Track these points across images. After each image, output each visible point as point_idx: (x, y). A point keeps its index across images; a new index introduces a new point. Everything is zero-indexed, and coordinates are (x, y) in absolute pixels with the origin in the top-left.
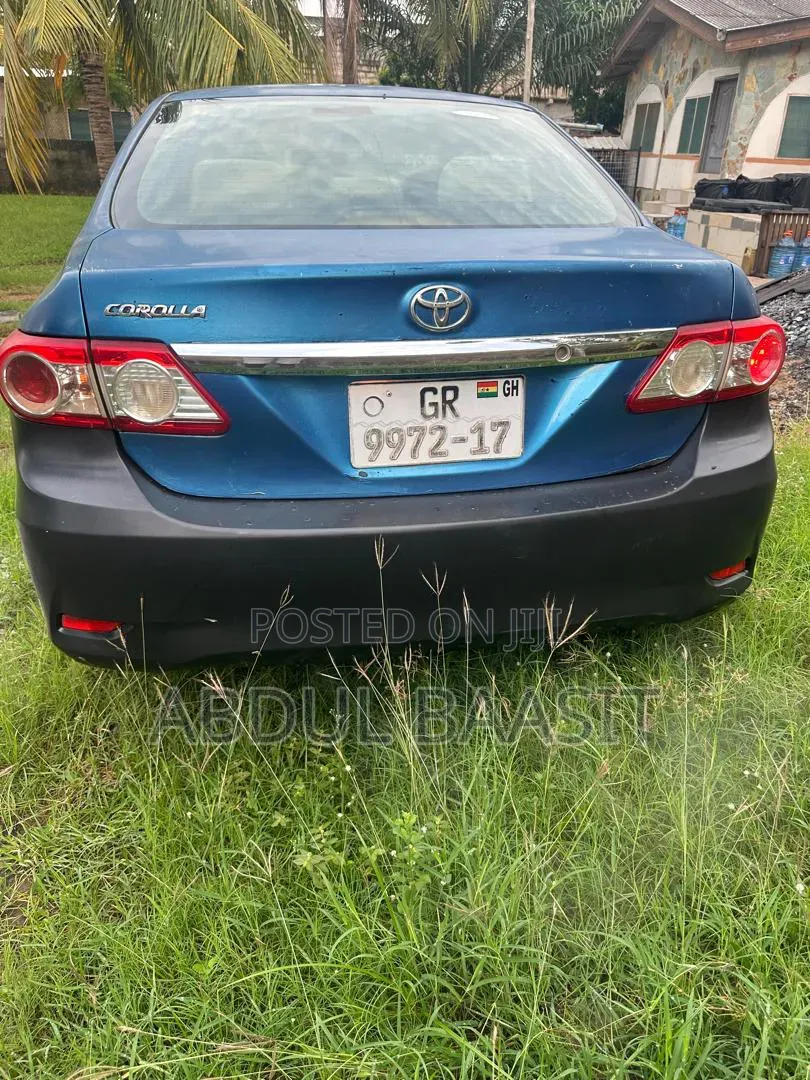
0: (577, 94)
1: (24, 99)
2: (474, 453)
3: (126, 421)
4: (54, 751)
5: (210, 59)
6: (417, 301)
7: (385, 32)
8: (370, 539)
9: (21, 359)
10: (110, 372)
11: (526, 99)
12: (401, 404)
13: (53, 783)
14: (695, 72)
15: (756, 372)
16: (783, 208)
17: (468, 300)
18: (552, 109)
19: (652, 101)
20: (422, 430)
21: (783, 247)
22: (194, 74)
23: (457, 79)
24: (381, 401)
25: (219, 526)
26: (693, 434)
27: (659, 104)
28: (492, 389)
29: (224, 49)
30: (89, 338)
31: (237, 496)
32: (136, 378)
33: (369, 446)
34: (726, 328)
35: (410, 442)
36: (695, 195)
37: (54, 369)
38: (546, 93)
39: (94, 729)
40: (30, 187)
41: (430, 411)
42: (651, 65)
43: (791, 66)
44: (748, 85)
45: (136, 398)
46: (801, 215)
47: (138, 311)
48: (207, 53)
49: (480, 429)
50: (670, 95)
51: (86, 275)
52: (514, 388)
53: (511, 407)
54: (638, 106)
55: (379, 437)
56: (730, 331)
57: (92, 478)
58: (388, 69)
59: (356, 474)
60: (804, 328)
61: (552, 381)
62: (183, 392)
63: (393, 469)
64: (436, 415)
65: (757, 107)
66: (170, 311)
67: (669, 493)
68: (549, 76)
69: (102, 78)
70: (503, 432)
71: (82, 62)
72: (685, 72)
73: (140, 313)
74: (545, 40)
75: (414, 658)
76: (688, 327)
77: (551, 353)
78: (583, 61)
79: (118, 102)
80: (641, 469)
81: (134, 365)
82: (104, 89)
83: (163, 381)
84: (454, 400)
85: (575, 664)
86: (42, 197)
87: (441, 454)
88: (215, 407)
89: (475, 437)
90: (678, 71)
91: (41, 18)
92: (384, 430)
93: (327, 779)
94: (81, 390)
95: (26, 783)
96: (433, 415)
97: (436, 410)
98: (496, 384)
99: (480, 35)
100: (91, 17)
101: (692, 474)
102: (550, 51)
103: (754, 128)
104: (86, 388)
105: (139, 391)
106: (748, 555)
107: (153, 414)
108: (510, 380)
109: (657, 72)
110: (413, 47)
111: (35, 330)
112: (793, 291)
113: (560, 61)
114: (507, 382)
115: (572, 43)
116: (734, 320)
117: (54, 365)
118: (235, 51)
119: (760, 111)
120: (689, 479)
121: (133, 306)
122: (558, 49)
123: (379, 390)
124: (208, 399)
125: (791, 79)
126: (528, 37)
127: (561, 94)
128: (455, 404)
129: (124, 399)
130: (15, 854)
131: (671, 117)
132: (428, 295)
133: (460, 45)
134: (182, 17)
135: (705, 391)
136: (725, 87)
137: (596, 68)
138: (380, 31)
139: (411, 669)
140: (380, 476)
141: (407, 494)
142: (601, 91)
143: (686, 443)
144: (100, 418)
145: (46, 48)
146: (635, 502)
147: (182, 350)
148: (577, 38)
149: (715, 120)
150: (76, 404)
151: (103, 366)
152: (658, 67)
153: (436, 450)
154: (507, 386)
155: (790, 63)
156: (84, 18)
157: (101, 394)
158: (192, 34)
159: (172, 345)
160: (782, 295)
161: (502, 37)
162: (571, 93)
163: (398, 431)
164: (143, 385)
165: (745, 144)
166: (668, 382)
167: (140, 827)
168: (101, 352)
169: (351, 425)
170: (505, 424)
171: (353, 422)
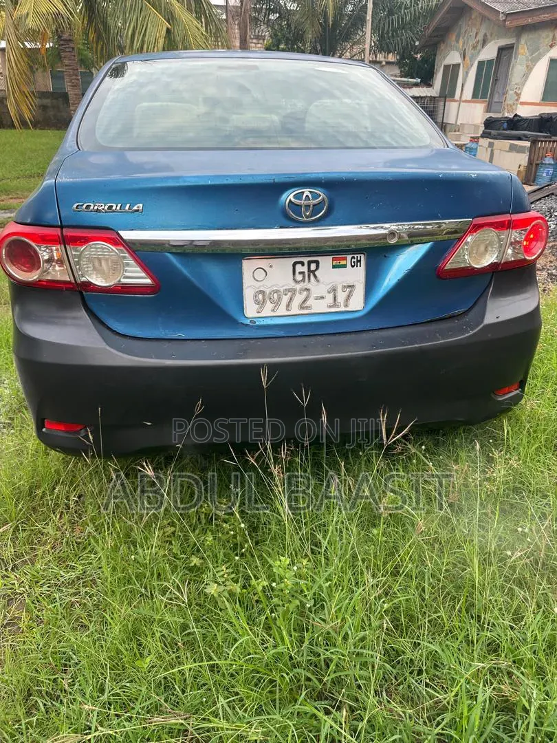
0: (402, 58)
1: (20, 62)
2: (330, 307)
3: (89, 284)
4: (40, 513)
5: (147, 34)
6: (290, 201)
7: (269, 15)
8: (257, 367)
9: (14, 241)
10: (76, 251)
11: (367, 60)
12: (279, 273)
13: (40, 535)
14: (484, 42)
15: (527, 250)
16: (546, 137)
17: (326, 199)
18: (384, 68)
19: (455, 63)
20: (293, 291)
21: (546, 164)
22: (137, 45)
23: (319, 47)
24: (265, 271)
25: (151, 358)
26: (483, 294)
27: (460, 64)
28: (343, 262)
29: (157, 27)
30: (62, 227)
31: (165, 337)
32: (95, 255)
33: (257, 302)
34: (507, 219)
35: (285, 299)
36: (483, 129)
37: (38, 249)
38: (380, 57)
39: (68, 498)
40: (24, 124)
41: (299, 277)
42: (454, 38)
43: (551, 37)
44: (521, 51)
45: (94, 268)
47: (96, 208)
48: (146, 30)
49: (334, 290)
50: (467, 58)
51: (60, 183)
52: (358, 261)
53: (356, 274)
54: (445, 66)
55: (264, 296)
56: (509, 221)
57: (66, 325)
58: (271, 41)
59: (248, 322)
61: (385, 256)
62: (128, 265)
63: (274, 319)
64: (303, 280)
65: (527, 66)
66: (118, 208)
67: (467, 335)
68: (383, 45)
69: (73, 48)
70: (351, 292)
71: (59, 37)
72: (478, 42)
73: (98, 209)
74: (380, 20)
75: (288, 450)
76: (479, 218)
77: (384, 237)
78: (406, 35)
79: (84, 65)
80: (447, 318)
81: (93, 246)
82: (75, 56)
83: (113, 257)
84: (316, 270)
85: (400, 454)
86: (32, 131)
87: (307, 308)
88: (151, 278)
89: (331, 295)
90: (472, 42)
91: (31, 6)
92: (267, 292)
93: (228, 533)
94: (57, 263)
95: (22, 535)
96: (301, 281)
97: (304, 277)
98: (345, 259)
99: (335, 17)
100: (65, 5)
101: (482, 322)
102: (383, 29)
103: (526, 81)
104: (60, 262)
105: (97, 264)
106: (521, 378)
107: (106, 278)
108: (355, 256)
109: (458, 42)
110: (288, 25)
111: (25, 222)
112: (553, 194)
113: (390, 35)
114: (353, 257)
115: (399, 22)
116: (512, 214)
117: (38, 246)
118: (165, 29)
119: (529, 69)
120: (480, 325)
121: (92, 205)
122: (389, 27)
123: (263, 263)
124: (148, 273)
125: (551, 46)
126: (368, 18)
127: (391, 58)
128: (317, 273)
129: (87, 269)
130: (14, 584)
131: (467, 73)
132: (298, 196)
133: (321, 24)
134: (128, 5)
135: (492, 263)
136: (505, 52)
137: (415, 40)
138: (266, 14)
139: (286, 457)
140: (265, 323)
141: (284, 335)
142: (419, 56)
143: (478, 299)
144: (70, 283)
145: (34, 27)
146: (443, 341)
147: (126, 235)
148: (402, 19)
149: (498, 75)
150: (53, 273)
151: (72, 246)
152: (459, 39)
153: (304, 306)
154: (353, 260)
155: (551, 35)
156: (61, 7)
157: (70, 266)
158: (135, 17)
159: (119, 232)
160: (545, 197)
161: (350, 18)
162: (398, 58)
163: (277, 291)
164: (99, 260)
165: (519, 92)
166: (466, 257)
167: (99, 566)
168: (71, 236)
169: (244, 288)
170: (352, 287)
171: (245, 285)
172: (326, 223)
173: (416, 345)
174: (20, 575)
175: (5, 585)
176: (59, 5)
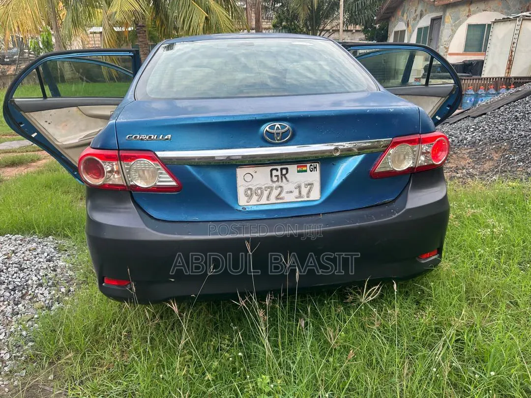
0: (366, 27)
1: (110, 41)
2: (297, 198)
3: (135, 187)
4: (101, 344)
5: (193, 21)
6: (267, 130)
7: (275, 4)
8: (242, 240)
9: (89, 159)
10: (128, 165)
11: (341, 31)
12: (261, 176)
13: (99, 360)
14: (421, 16)
15: (435, 157)
16: (468, 76)
17: (291, 129)
18: (355, 34)
19: (402, 30)
20: (271, 188)
22: (186, 28)
23: (308, 23)
24: (252, 175)
25: (176, 234)
26: (405, 188)
27: (405, 30)
28: (304, 169)
29: (199, 17)
30: (119, 150)
31: (186, 220)
32: (139, 167)
33: (246, 195)
34: (417, 137)
35: (266, 193)
36: (423, 72)
37: (103, 164)
38: (351, 27)
39: (121, 333)
40: (111, 79)
41: (275, 179)
42: (400, 13)
43: (468, 10)
44: (446, 20)
45: (140, 176)
46: (476, 79)
47: (141, 137)
48: (192, 18)
49: (299, 187)
50: (410, 26)
51: (118, 122)
52: (315, 168)
53: (314, 176)
54: (395, 32)
55: (251, 191)
56: (420, 139)
57: (119, 212)
58: (276, 20)
59: (240, 209)
60: (475, 134)
61: (333, 164)
62: (161, 173)
63: (258, 206)
64: (278, 181)
65: (452, 30)
66: (155, 138)
67: (394, 216)
68: (352, 20)
69: (145, 31)
70: (311, 188)
71: (137, 25)
72: (417, 16)
73: (142, 138)
74: (349, 4)
75: (271, 299)
76: (398, 138)
77: (330, 151)
78: (368, 12)
79: (153, 40)
80: (380, 205)
81: (139, 162)
82: (146, 36)
83: (152, 169)
84: (286, 174)
85: (352, 302)
86: (117, 83)
87: (281, 199)
88: (176, 181)
89: (297, 190)
90: (413, 15)
91: (118, 8)
92: (254, 189)
93: (228, 359)
94: (116, 173)
95: (87, 359)
96: (276, 181)
97: (278, 178)
98: (306, 166)
99: (319, 4)
100: (140, 5)
101: (404, 207)
102: (352, 9)
103: (451, 39)
104: (118, 172)
105: (141, 173)
106: (438, 246)
107: (147, 182)
108: (313, 164)
109: (403, 16)
110: (288, 10)
111: (96, 147)
112: (469, 116)
113: (357, 13)
114: (312, 165)
115: (362, 5)
116: (421, 134)
117: (103, 162)
118: (204, 17)
119: (454, 32)
120: (403, 209)
121: (138, 136)
122: (355, 8)
123: (251, 170)
124: (172, 177)
125: (468, 16)
126: (341, 4)
127: (358, 28)
128: (287, 176)
129: (134, 177)
130: (79, 394)
131: (411, 36)
132: (272, 127)
133: (309, 9)
134: (181, 4)
135: (409, 167)
136: (436, 22)
137: (374, 16)
138: (272, 4)
139: (269, 304)
140: (252, 209)
141: (265, 218)
142: (377, 26)
143: (401, 192)
144: (123, 186)
145: (120, 20)
146: (376, 221)
147: (160, 154)
148: (365, 3)
149: (432, 36)
150: (113, 179)
151: (125, 162)
152: (404, 14)
153: (279, 197)
154: (311, 167)
155: (467, 9)
156: (137, 7)
157: (124, 175)
158: (185, 10)
159: (156, 152)
160: (464, 118)
161: (329, 4)
162: (363, 27)
163: (260, 188)
164: (143, 171)
165: (447, 47)
166: (390, 164)
167: (139, 382)
168: (124, 156)
169: (238, 186)
170: (311, 184)
171: (238, 185)
172: (291, 144)
173: (358, 224)
174: (84, 388)
175: (73, 395)
176: (136, 6)
